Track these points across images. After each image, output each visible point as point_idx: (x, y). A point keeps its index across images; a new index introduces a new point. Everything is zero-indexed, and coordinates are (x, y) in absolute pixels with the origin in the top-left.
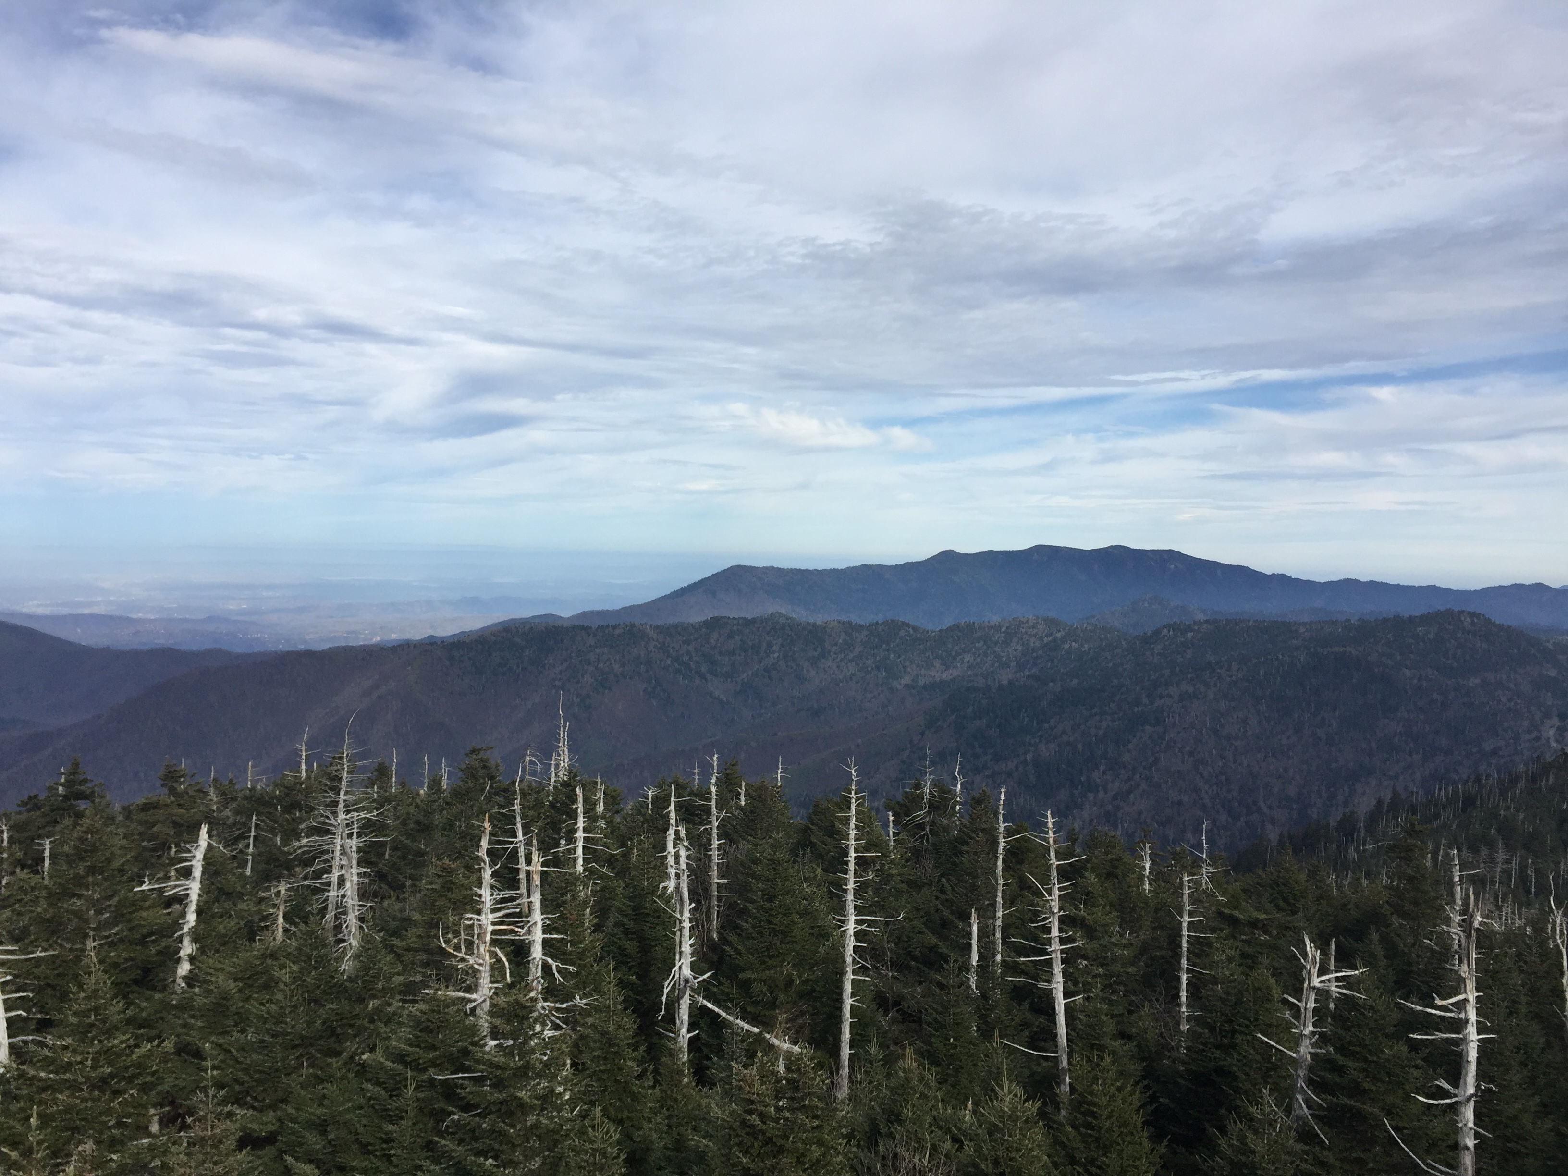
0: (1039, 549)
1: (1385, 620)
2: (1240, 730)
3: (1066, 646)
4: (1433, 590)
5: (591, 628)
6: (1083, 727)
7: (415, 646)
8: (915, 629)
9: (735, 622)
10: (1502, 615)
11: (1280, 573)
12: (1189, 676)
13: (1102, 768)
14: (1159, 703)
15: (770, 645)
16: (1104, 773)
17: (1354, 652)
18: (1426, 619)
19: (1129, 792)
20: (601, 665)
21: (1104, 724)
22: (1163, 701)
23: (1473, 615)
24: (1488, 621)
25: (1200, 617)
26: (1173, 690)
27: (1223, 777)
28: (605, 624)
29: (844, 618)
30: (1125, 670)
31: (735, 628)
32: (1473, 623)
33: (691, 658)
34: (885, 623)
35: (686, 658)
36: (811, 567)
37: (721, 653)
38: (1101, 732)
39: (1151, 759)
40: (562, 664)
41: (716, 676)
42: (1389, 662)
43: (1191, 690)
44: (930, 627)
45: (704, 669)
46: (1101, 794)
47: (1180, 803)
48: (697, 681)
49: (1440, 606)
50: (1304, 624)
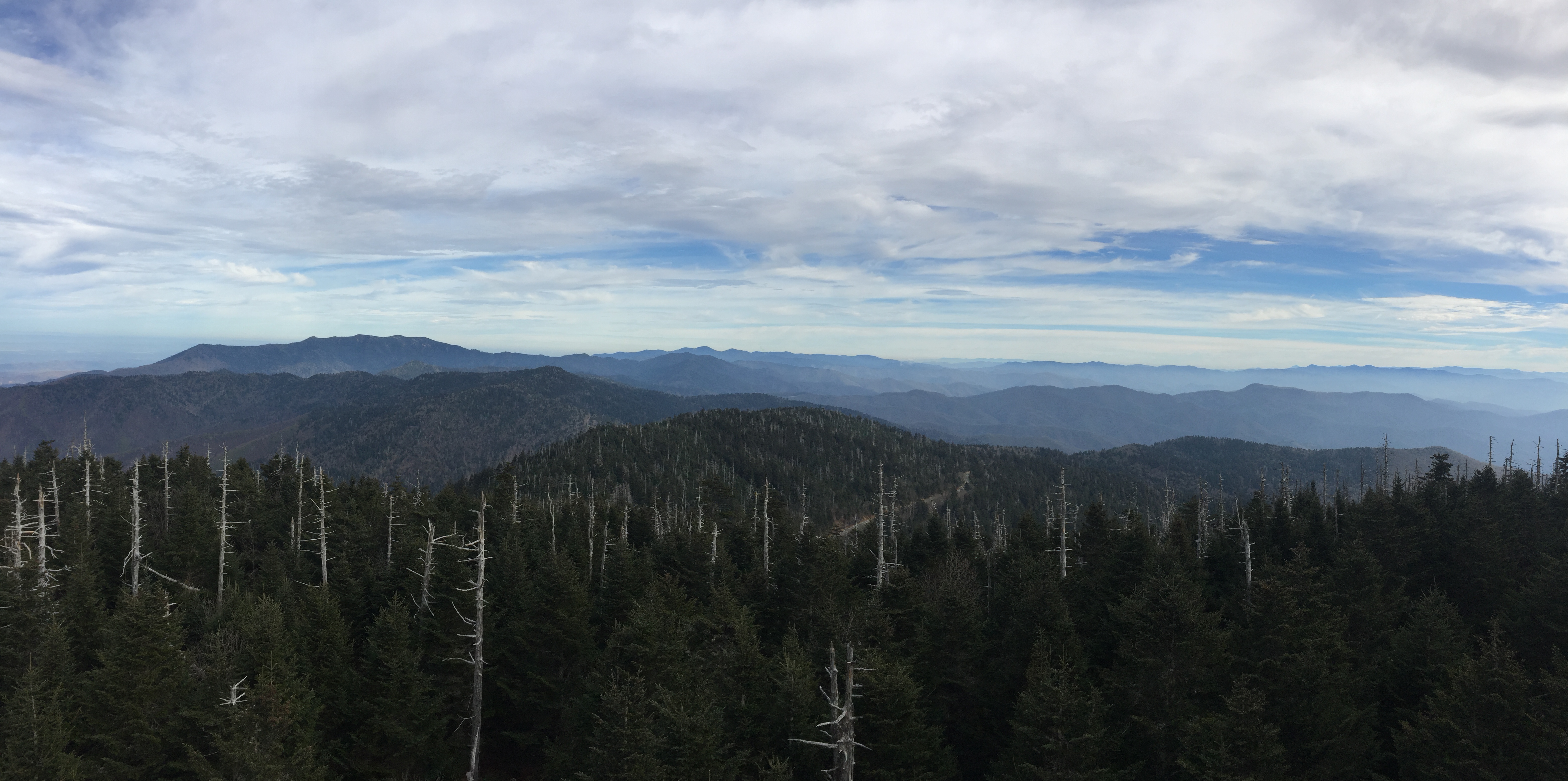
0: (359, 336)
1: (521, 371)
2: (455, 426)
3: (372, 386)
4: (541, 357)
5: (122, 377)
6: (379, 427)
7: (23, 387)
8: (295, 377)
9: (201, 374)
10: (570, 369)
11: (475, 349)
12: (432, 400)
13: (389, 448)
14: (417, 414)
15: (219, 386)
16: (390, 450)
17: (507, 387)
18: (538, 371)
19: (402, 459)
20: (128, 397)
21: (390, 426)
22: (419, 413)
23: (558, 368)
24: (564, 371)
25: (438, 371)
26: (424, 407)
27: (447, 450)
28: (130, 375)
29: (259, 372)
30: (401, 398)
31: (201, 377)
32: (558, 372)
33: (177, 394)
34: (281, 374)
35: (174, 393)
36: (241, 345)
37: (193, 391)
38: (389, 430)
39: (413, 442)
40: (106, 397)
41: (191, 403)
42: (523, 391)
43: (432, 407)
44: (304, 376)
45: (184, 399)
46: (388, 461)
47: (426, 463)
48: (181, 405)
49: (544, 364)
50: (485, 374)
